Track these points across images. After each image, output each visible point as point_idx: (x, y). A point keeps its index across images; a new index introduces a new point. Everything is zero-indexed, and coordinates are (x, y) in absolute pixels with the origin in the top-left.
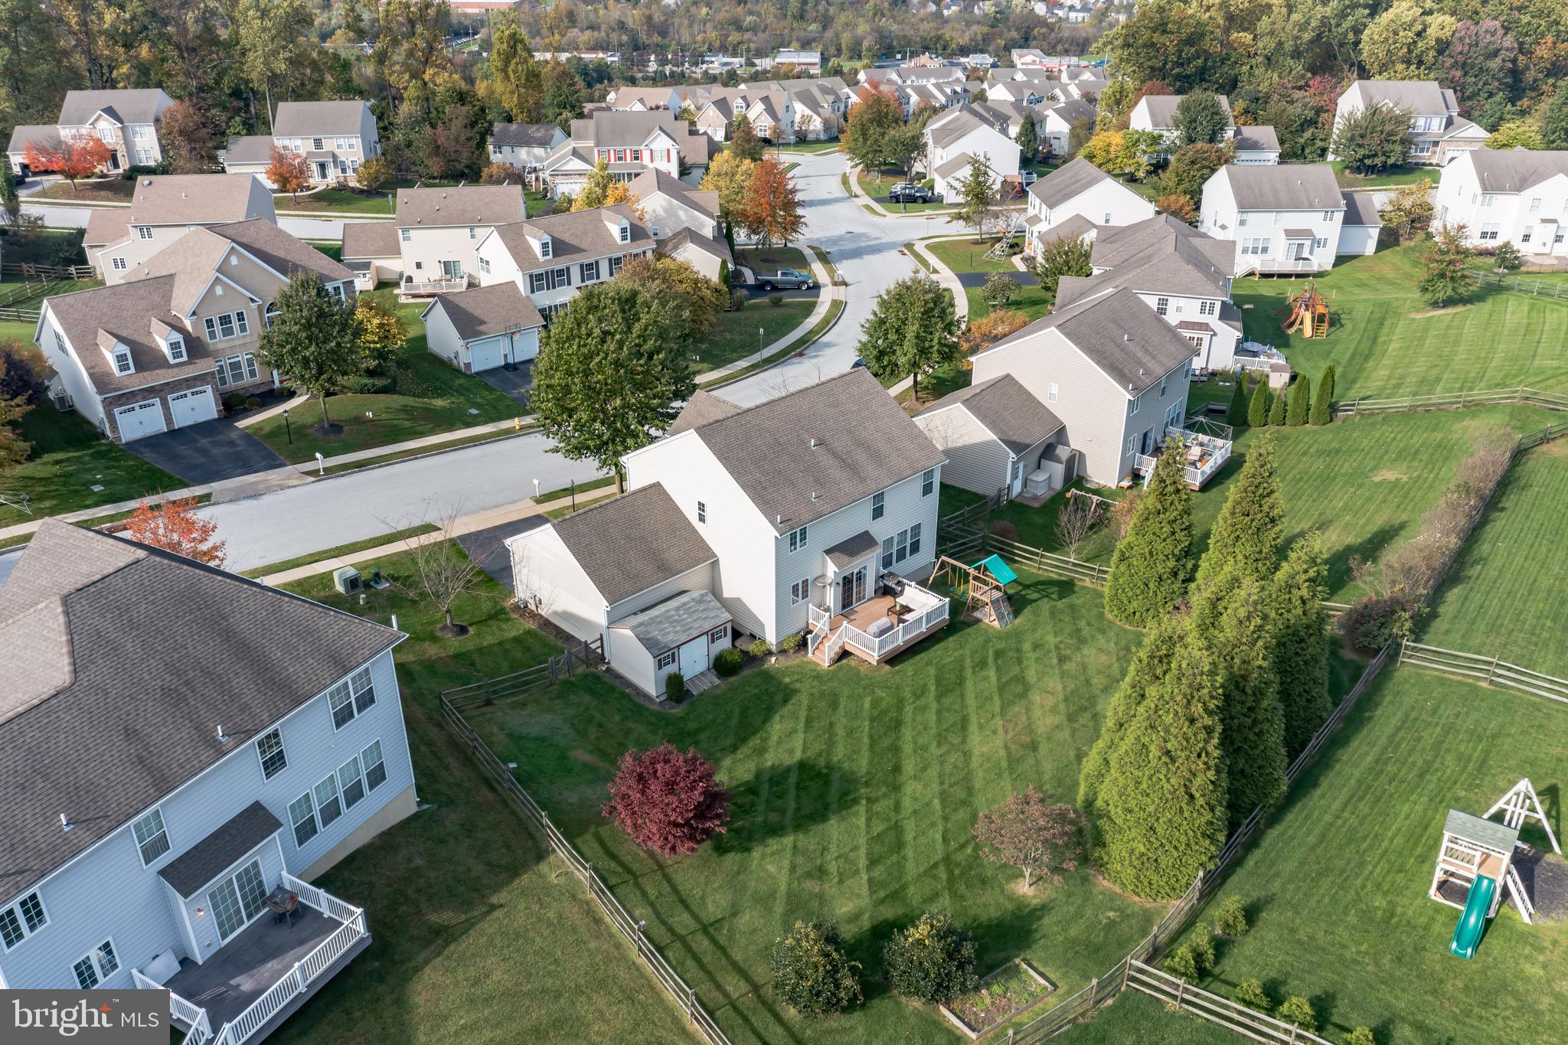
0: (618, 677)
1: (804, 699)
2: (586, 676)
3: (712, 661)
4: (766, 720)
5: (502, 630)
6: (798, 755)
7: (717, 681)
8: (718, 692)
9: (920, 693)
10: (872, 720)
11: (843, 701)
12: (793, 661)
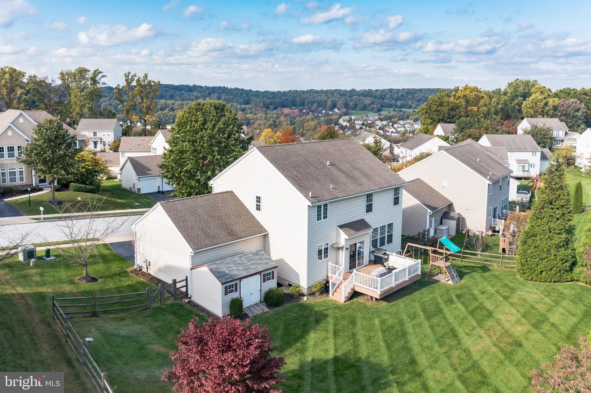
0: (196, 305)
1: (331, 320)
2: (173, 305)
3: (263, 295)
4: (305, 332)
5: (120, 281)
6: (331, 354)
7: (266, 309)
8: (267, 315)
9: (413, 317)
10: (384, 332)
11: (359, 321)
12: (319, 299)
